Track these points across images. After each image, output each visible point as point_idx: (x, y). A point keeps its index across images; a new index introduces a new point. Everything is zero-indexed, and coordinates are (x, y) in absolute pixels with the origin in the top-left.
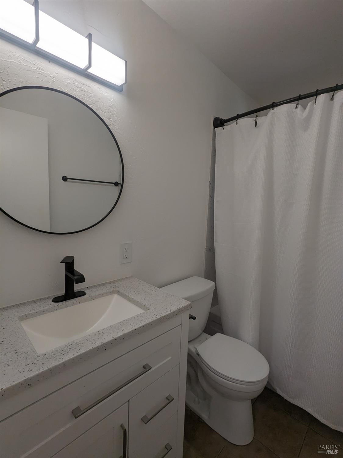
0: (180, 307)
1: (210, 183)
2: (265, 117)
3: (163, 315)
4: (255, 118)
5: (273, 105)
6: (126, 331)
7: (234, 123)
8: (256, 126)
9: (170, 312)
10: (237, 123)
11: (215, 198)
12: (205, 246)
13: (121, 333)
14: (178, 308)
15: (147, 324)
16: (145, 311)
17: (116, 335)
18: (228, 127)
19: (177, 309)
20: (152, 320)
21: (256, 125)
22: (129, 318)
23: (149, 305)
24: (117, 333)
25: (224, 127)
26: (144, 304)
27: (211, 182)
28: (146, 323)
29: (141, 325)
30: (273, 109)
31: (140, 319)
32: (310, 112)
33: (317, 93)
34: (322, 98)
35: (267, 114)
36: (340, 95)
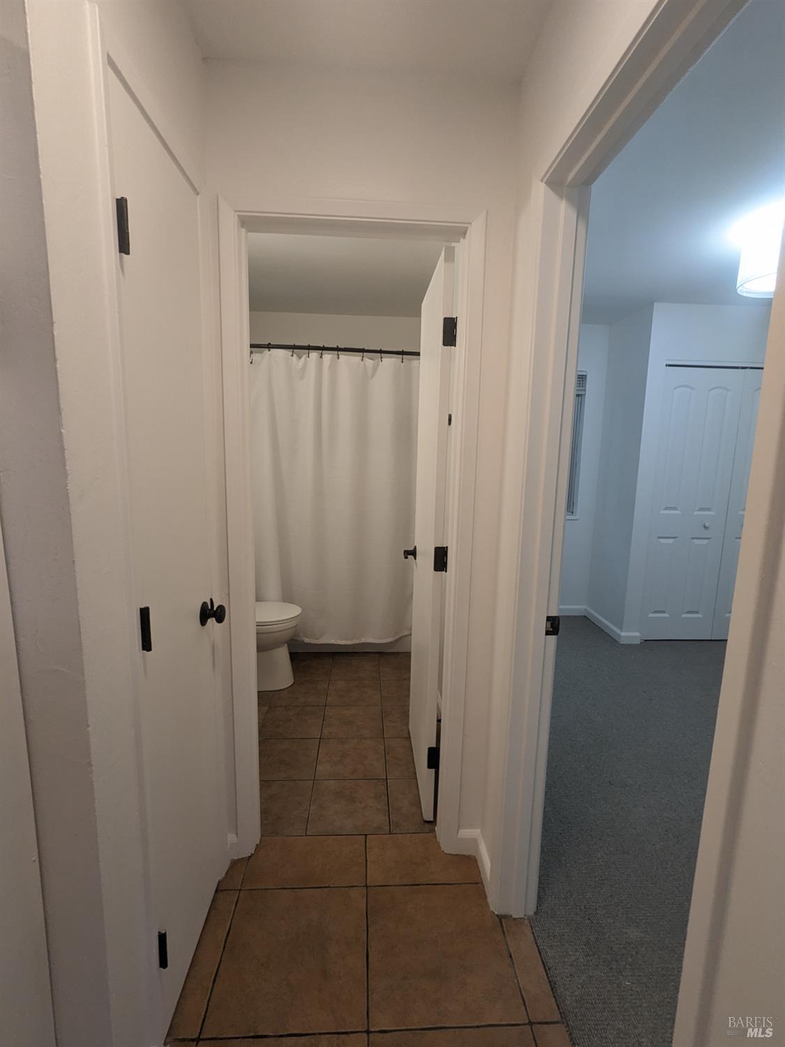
2: (260, 354)
5: (269, 347)
30: (270, 350)
32: (305, 364)
33: (309, 348)
34: (314, 355)
35: (261, 352)
36: (328, 357)
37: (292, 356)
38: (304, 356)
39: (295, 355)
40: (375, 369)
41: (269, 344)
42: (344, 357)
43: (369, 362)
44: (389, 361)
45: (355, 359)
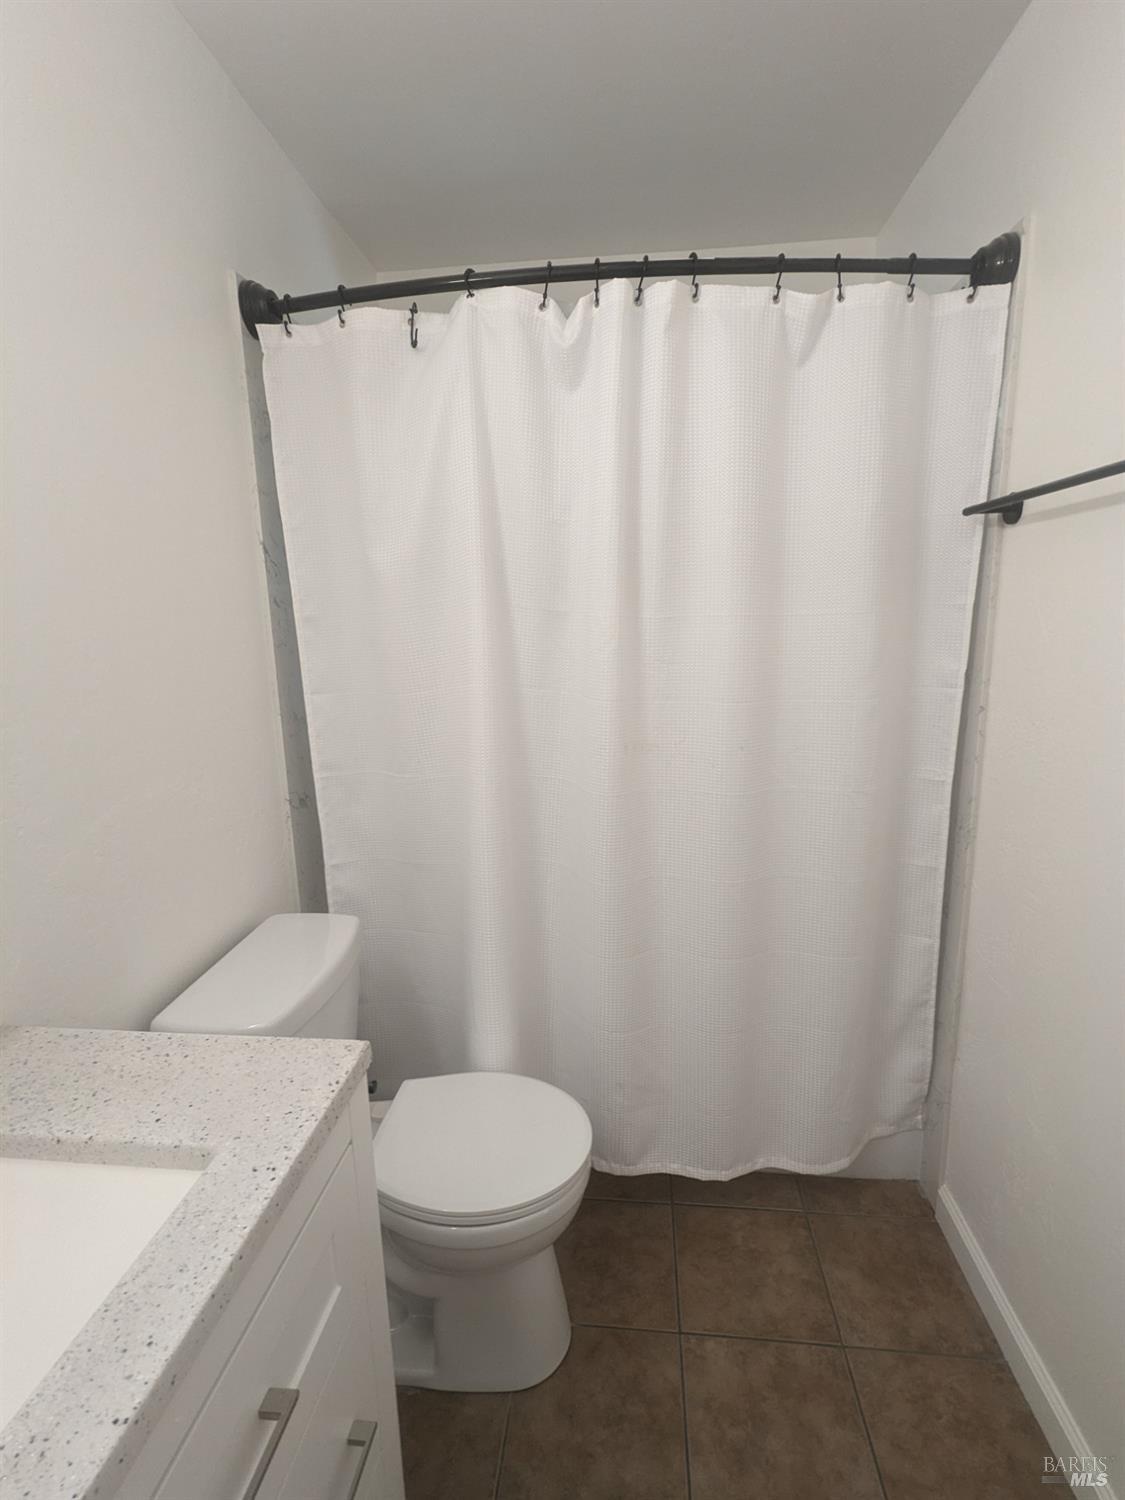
0: (342, 1080)
1: (266, 552)
2: (442, 315)
3: (298, 1151)
4: (408, 314)
5: (470, 283)
6: (173, 1336)
7: (331, 321)
8: (414, 344)
9: (314, 1124)
10: (343, 322)
11: (296, 607)
12: (287, 790)
13: (150, 1368)
14: (335, 1087)
15: (251, 1231)
16: (197, 1174)
17: (129, 1399)
18: (308, 333)
19: (332, 1095)
20: (266, 1202)
21: (416, 341)
22: (141, 1257)
23: (200, 1134)
24: (129, 1377)
25: (291, 327)
26: (168, 1141)
27: (267, 547)
28: (247, 1230)
29: (227, 1259)
30: (471, 295)
31: (202, 1227)
32: (587, 323)
33: (599, 272)
34: (616, 289)
35: (446, 309)
36: (662, 291)
37: (543, 306)
38: (582, 301)
39: (551, 303)
40: (819, 320)
41: (469, 272)
42: (714, 290)
43: (800, 298)
44: (869, 294)
45: (752, 293)
